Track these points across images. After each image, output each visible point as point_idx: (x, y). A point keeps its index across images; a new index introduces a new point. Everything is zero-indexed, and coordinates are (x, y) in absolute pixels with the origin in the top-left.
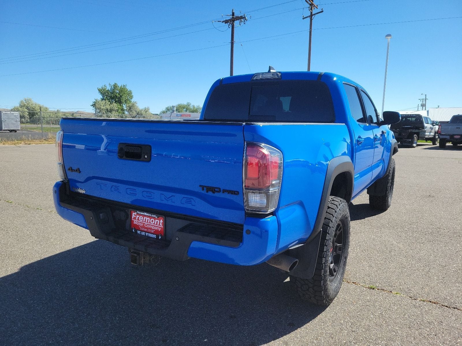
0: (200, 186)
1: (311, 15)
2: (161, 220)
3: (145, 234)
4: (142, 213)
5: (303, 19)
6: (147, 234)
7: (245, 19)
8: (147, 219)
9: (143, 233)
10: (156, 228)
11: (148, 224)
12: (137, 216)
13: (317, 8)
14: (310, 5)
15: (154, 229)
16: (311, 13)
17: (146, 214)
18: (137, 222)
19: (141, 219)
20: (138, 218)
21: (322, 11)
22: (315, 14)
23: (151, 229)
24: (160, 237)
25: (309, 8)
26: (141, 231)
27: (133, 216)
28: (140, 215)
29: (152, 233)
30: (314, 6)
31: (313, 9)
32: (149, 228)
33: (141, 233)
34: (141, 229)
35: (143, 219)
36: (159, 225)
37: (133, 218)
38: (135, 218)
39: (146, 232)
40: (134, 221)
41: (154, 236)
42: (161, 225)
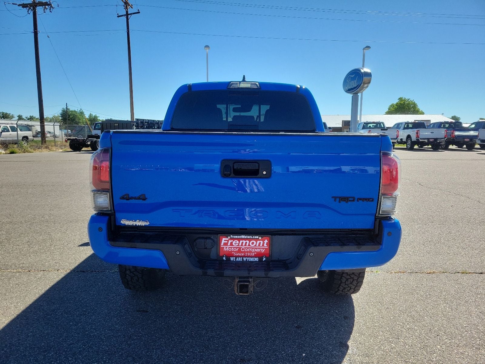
0: (333, 197)
1: (127, 15)
2: (266, 240)
3: (243, 259)
4: (236, 237)
5: (118, 17)
6: (245, 259)
7: (51, 7)
8: (244, 242)
9: (240, 259)
10: (258, 250)
11: (245, 248)
12: (230, 241)
13: (132, 8)
14: (125, 3)
15: (256, 252)
16: (127, 12)
17: (243, 237)
18: (229, 248)
19: (235, 244)
20: (232, 243)
21: (139, 13)
22: (131, 14)
23: (251, 252)
24: (264, 259)
25: (124, 6)
26: (236, 257)
27: (223, 242)
28: (234, 239)
29: (252, 257)
30: (129, 5)
31: (128, 8)
32: (247, 252)
33: (236, 259)
34: (235, 254)
35: (239, 244)
36: (263, 245)
37: (222, 244)
38: (225, 244)
39: (243, 257)
40: (225, 248)
41: (256, 259)
42: (265, 245)
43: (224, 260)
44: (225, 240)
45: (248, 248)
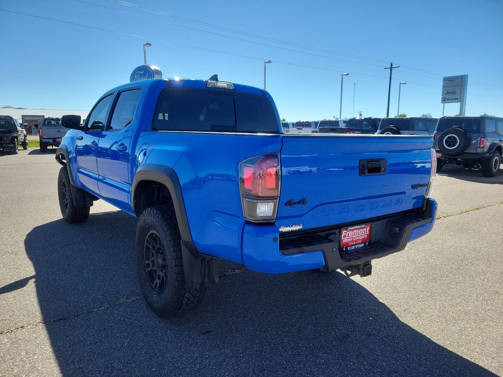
2: (368, 227)
3: (355, 247)
4: (352, 228)
8: (356, 231)
9: (353, 248)
10: (363, 237)
12: (348, 233)
15: (362, 239)
17: (356, 227)
18: (347, 239)
19: (351, 234)
23: (359, 240)
24: (367, 243)
26: (351, 246)
27: (343, 234)
28: (350, 230)
29: (360, 244)
32: (357, 240)
33: (351, 248)
34: (351, 243)
35: (353, 233)
36: (366, 232)
37: (342, 237)
38: (345, 236)
39: (355, 245)
40: (344, 240)
41: (363, 245)
42: (368, 232)
43: (344, 251)
44: (345, 233)
45: (358, 237)
